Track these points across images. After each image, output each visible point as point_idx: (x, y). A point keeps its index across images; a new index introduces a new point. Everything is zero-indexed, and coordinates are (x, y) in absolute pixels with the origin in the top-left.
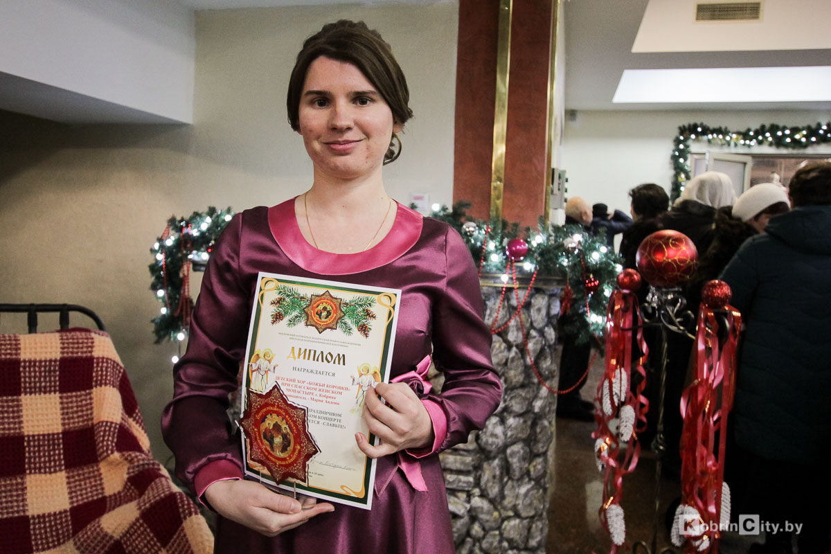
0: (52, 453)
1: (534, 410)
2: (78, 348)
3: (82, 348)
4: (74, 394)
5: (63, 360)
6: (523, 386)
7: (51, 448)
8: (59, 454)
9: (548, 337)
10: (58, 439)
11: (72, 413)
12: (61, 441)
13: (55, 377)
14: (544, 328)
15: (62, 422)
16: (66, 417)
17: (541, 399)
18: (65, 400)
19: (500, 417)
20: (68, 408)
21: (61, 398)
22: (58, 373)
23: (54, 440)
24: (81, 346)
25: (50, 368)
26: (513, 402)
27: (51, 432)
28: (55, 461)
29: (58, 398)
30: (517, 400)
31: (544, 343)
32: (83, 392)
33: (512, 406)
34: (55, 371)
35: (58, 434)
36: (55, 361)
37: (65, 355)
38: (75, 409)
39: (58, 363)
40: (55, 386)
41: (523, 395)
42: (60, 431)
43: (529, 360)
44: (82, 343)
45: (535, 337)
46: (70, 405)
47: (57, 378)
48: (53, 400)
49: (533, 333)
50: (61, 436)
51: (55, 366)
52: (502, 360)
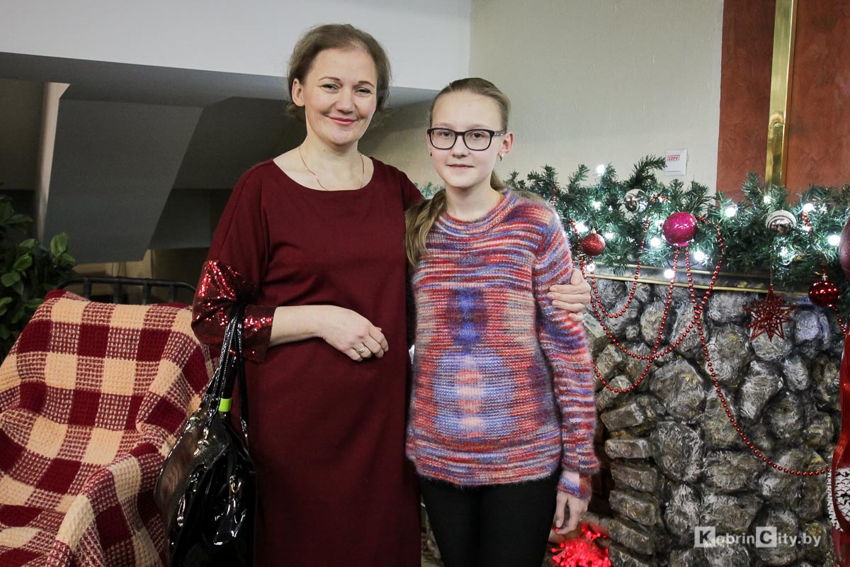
0: (119, 413)
1: (762, 491)
2: (159, 321)
3: (163, 321)
4: (148, 363)
5: (144, 331)
6: (734, 448)
7: (120, 408)
8: (124, 416)
9: (792, 377)
10: (127, 401)
11: (143, 380)
12: (129, 404)
13: (135, 345)
14: (783, 361)
15: (134, 387)
16: (138, 383)
17: (776, 476)
18: (140, 368)
19: (694, 488)
20: (141, 375)
21: (137, 365)
22: (138, 342)
23: (123, 401)
24: (162, 319)
25: (132, 337)
26: (715, 470)
27: (123, 394)
28: (119, 420)
29: (134, 365)
30: (724, 469)
31: (780, 385)
32: (154, 363)
33: (712, 476)
34: (136, 340)
35: (128, 397)
36: (138, 331)
37: (147, 327)
38: (145, 377)
39: (139, 333)
40: (134, 354)
41: (735, 462)
42: (130, 395)
43: (750, 409)
44: (165, 317)
45: (758, 373)
46: (143, 373)
47: (137, 347)
48: (130, 366)
49: (756, 366)
50: (130, 399)
51: (136, 335)
52: (693, 401)
